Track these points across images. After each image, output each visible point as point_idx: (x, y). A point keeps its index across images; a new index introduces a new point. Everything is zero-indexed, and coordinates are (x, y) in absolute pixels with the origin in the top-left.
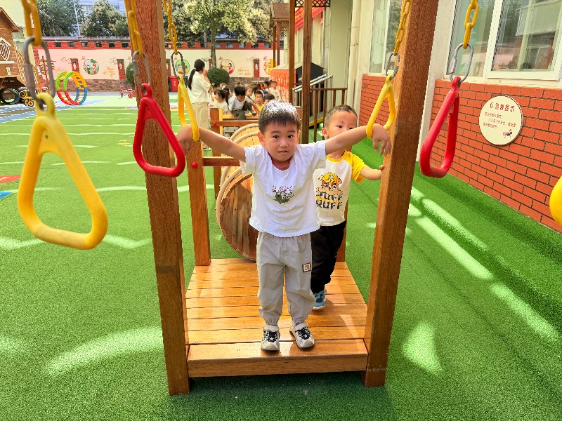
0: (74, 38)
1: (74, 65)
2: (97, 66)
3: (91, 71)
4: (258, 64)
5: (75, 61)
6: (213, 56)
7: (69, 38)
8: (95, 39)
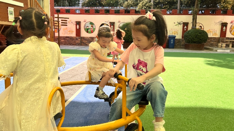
1: (78, 26)
2: (94, 27)
3: (89, 30)
4: (226, 26)
5: (78, 23)
6: (195, 19)
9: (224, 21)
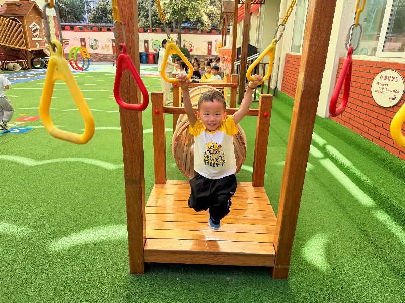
0: (83, 24)
1: (83, 43)
2: (98, 44)
3: (94, 47)
4: (211, 45)
5: (83, 40)
6: (179, 38)
7: (80, 24)
8: (97, 25)
9: (210, 41)
